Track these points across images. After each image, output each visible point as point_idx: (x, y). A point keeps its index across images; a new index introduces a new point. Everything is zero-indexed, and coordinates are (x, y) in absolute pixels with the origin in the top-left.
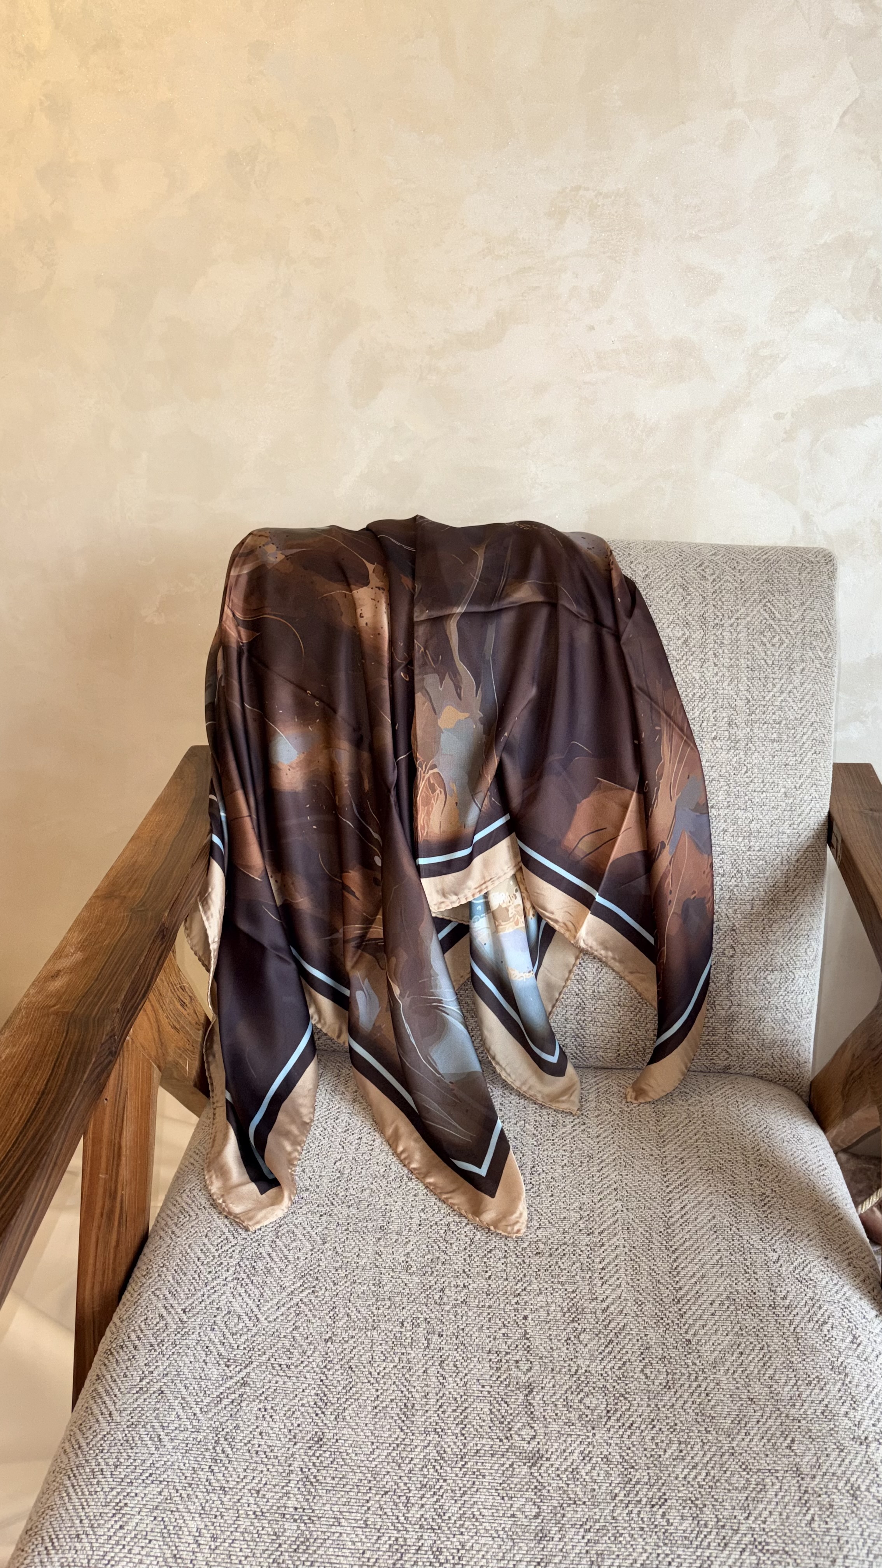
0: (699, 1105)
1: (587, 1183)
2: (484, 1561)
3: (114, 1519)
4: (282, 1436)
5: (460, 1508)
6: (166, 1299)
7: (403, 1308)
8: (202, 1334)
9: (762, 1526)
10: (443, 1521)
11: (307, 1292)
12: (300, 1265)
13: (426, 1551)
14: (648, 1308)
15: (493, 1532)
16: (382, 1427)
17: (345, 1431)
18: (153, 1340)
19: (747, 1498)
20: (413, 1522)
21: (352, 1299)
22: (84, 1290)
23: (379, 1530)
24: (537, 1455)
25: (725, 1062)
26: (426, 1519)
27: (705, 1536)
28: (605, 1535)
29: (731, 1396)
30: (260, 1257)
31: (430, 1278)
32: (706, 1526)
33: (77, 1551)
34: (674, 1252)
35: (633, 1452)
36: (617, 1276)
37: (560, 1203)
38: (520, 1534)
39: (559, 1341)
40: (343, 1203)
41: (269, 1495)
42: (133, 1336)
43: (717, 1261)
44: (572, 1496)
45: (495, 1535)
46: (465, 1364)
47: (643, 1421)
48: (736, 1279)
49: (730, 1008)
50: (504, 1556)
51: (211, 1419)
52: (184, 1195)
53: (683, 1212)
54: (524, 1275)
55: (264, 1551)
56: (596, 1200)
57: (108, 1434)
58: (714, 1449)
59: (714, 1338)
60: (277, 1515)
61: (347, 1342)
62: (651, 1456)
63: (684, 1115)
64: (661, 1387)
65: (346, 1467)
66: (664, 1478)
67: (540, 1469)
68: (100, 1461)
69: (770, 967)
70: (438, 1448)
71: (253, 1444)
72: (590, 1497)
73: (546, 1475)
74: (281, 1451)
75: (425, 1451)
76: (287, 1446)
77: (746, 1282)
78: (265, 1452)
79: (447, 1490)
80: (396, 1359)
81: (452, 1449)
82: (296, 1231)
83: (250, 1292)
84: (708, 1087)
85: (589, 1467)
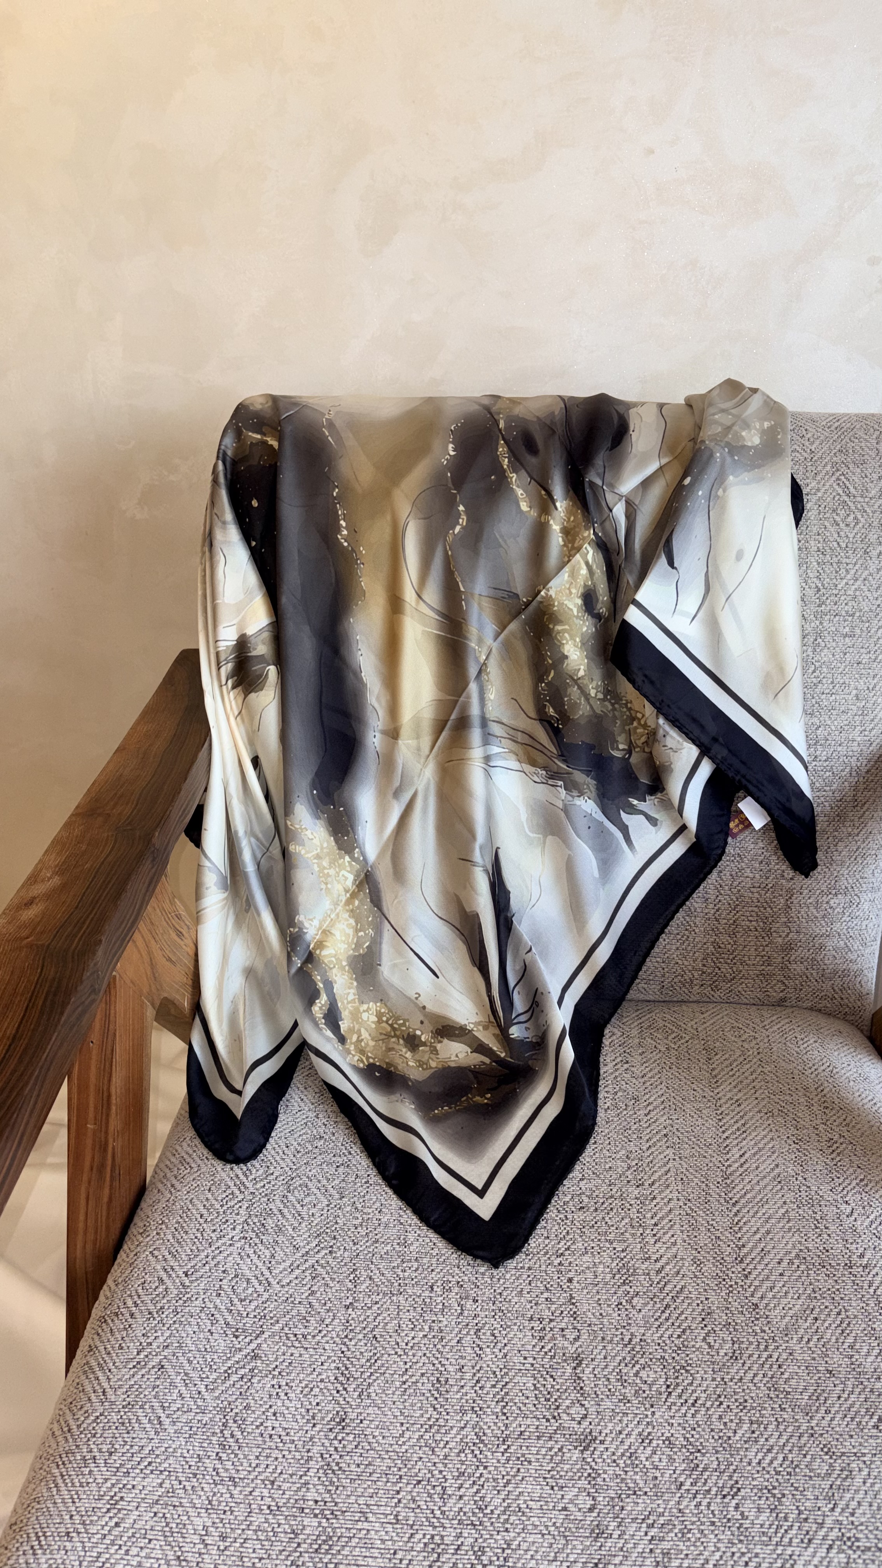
0: (754, 1042)
1: (633, 1128)
2: (534, 1562)
3: (109, 1515)
4: (299, 1417)
5: (504, 1500)
6: (165, 1260)
7: (432, 1270)
8: (206, 1300)
9: (851, 1519)
10: (485, 1515)
11: (323, 1252)
12: (316, 1222)
13: (467, 1551)
14: (708, 1268)
15: (542, 1528)
16: (412, 1405)
17: (370, 1410)
18: (151, 1307)
19: (831, 1486)
20: (450, 1517)
21: (374, 1261)
22: (75, 1249)
23: (412, 1526)
24: (590, 1438)
25: (781, 994)
26: (465, 1513)
27: (786, 1531)
28: (671, 1531)
29: (807, 1367)
30: (270, 1214)
32: (786, 1519)
33: (67, 1551)
34: (734, 1205)
35: (698, 1433)
36: (671, 1232)
37: (605, 1151)
38: (574, 1530)
39: (609, 1306)
41: (285, 1486)
42: (130, 1303)
43: (783, 1215)
44: (632, 1485)
45: (545, 1532)
46: (504, 1332)
47: (708, 1398)
48: (806, 1235)
49: (787, 936)
50: (556, 1557)
51: (218, 1398)
52: (185, 1144)
53: (743, 1160)
54: (568, 1233)
55: (281, 1552)
56: (644, 1148)
57: (101, 1415)
58: (790, 1429)
59: (784, 1301)
60: (294, 1510)
61: (370, 1308)
62: (720, 1437)
63: (738, 1053)
64: (727, 1358)
65: (372, 1452)
66: (735, 1463)
67: (593, 1453)
68: (92, 1446)
69: (833, 891)
70: (477, 1430)
71: (266, 1427)
72: (651, 1486)
73: (600, 1460)
74: (298, 1435)
75: (462, 1433)
76: (305, 1428)
77: (817, 1238)
78: (280, 1436)
79: (488, 1478)
80: (426, 1328)
81: (493, 1430)
82: (310, 1184)
83: (260, 1253)
84: (762, 1022)
85: (649, 1451)
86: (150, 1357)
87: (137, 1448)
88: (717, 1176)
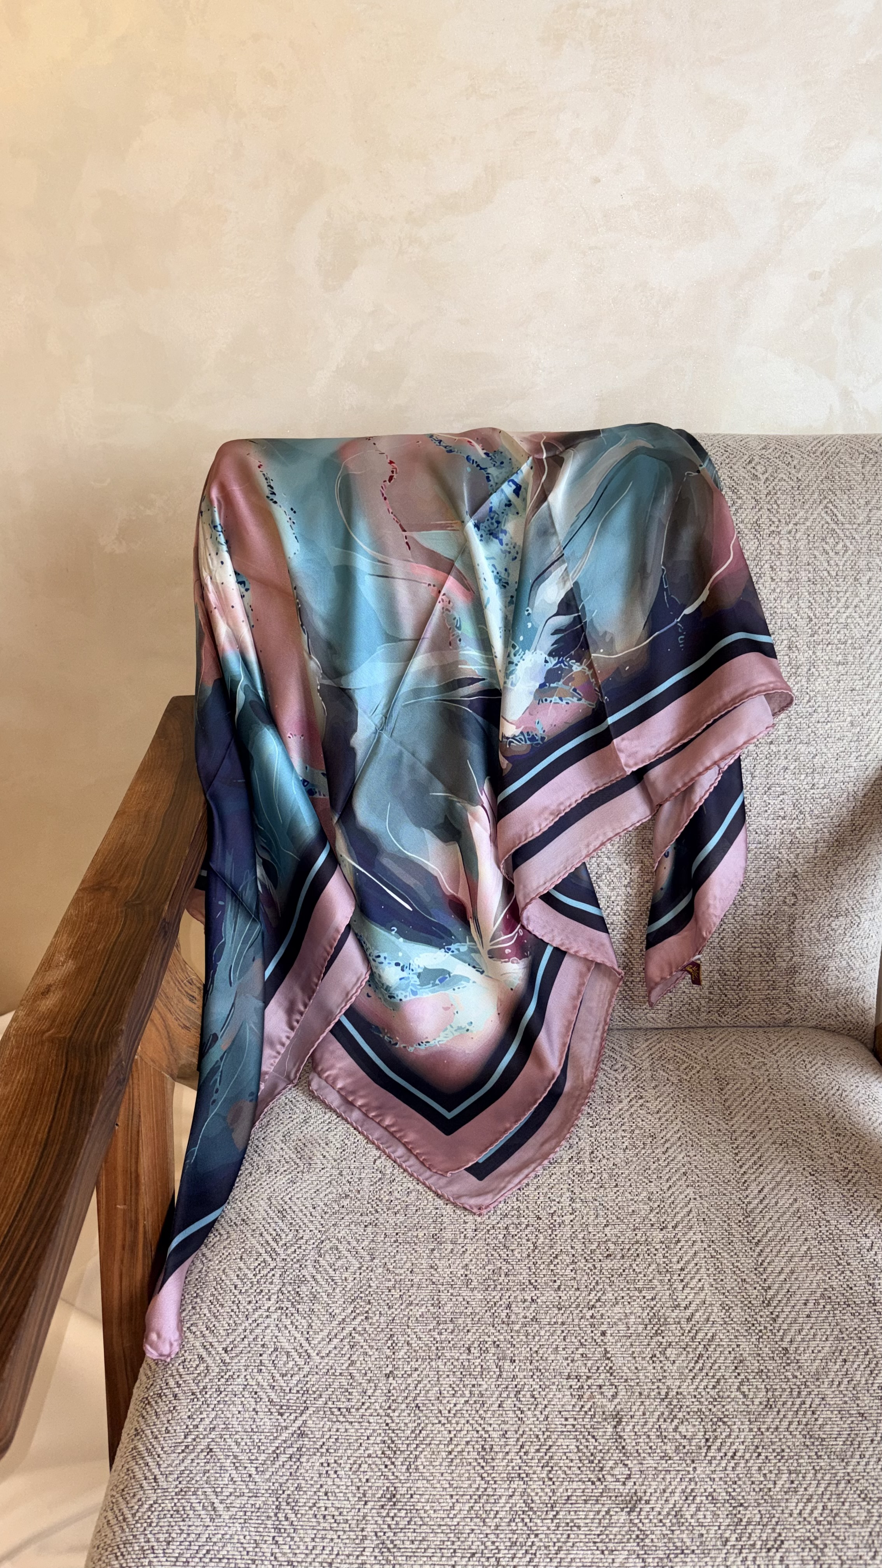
0: (764, 1068)
1: (653, 1167)
4: (350, 1495)
6: (204, 1336)
7: (468, 1331)
8: (248, 1377)
11: (359, 1319)
12: (349, 1287)
16: (460, 1476)
17: (419, 1484)
18: (194, 1387)
19: (871, 1533)
21: (410, 1324)
24: (635, 1498)
25: (787, 1016)
29: (839, 1411)
30: (304, 1281)
31: (494, 1293)
34: (757, 1244)
35: (740, 1486)
36: (698, 1277)
37: (627, 1194)
39: (644, 1358)
40: (388, 1209)
42: (172, 1383)
43: (806, 1252)
44: (679, 1544)
46: (543, 1393)
47: (747, 1449)
48: (829, 1273)
49: (791, 960)
51: (269, 1480)
53: (761, 1196)
54: (597, 1283)
56: (665, 1188)
57: (155, 1503)
58: (827, 1477)
59: (813, 1344)
61: (410, 1376)
62: (761, 1490)
63: (749, 1081)
64: (762, 1407)
65: (425, 1527)
66: (777, 1515)
67: (639, 1514)
68: (149, 1536)
69: (835, 913)
70: (525, 1498)
71: (319, 1508)
72: (698, 1544)
73: (647, 1521)
74: (350, 1514)
75: (511, 1501)
76: (357, 1507)
77: (840, 1275)
78: (333, 1516)
79: (539, 1547)
80: (467, 1393)
81: (540, 1497)
82: (339, 1246)
83: (297, 1324)
84: (770, 1046)
85: (693, 1508)
86: (198, 1440)
87: (193, 1536)
88: (738, 1214)
